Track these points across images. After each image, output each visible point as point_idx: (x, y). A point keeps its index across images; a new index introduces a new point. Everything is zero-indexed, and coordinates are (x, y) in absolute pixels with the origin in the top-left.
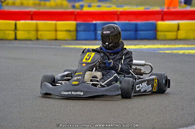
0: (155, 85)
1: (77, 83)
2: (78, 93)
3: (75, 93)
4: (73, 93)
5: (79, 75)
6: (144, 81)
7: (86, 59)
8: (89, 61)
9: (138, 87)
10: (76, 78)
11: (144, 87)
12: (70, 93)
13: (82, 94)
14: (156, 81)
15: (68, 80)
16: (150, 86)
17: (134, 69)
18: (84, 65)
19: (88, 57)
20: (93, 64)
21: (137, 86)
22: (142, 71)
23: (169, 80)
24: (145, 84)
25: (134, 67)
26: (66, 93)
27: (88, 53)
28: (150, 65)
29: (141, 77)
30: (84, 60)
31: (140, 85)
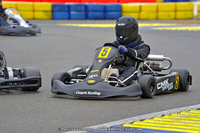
0: (177, 82)
1: (93, 82)
2: (95, 93)
3: (92, 93)
4: (89, 93)
5: (95, 73)
6: (165, 79)
7: (102, 55)
8: (106, 57)
9: (160, 86)
10: (92, 76)
11: (165, 85)
12: (86, 93)
13: (99, 94)
14: (178, 78)
15: (83, 78)
16: (172, 83)
17: (151, 64)
18: (100, 61)
19: (104, 53)
20: (110, 60)
21: (158, 84)
22: (160, 67)
23: (191, 76)
24: (166, 82)
25: (151, 62)
26: (82, 93)
27: (104, 48)
28: (169, 60)
29: (160, 73)
30: (100, 56)
31: (162, 83)
